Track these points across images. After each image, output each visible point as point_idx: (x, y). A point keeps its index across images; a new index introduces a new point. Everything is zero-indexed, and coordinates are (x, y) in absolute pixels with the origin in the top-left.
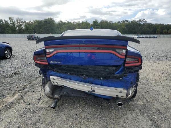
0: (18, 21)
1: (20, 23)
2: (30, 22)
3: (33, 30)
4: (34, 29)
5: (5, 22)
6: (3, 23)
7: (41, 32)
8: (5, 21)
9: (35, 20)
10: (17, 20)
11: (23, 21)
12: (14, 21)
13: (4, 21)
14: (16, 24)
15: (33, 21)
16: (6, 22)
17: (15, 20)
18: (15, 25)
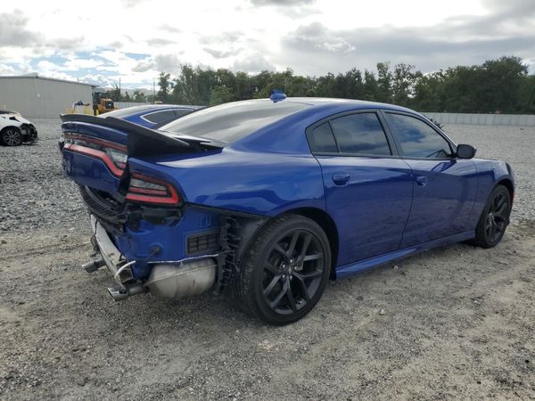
0: (399, 74)
1: (405, 80)
2: (438, 74)
3: (440, 101)
4: (443, 98)
5: (366, 79)
6: (360, 80)
7: (463, 107)
8: (366, 74)
9: (454, 66)
10: (398, 71)
11: (413, 72)
12: (389, 74)
13: (363, 76)
14: (392, 83)
15: (450, 71)
16: (369, 77)
17: (392, 70)
18: (388, 85)
